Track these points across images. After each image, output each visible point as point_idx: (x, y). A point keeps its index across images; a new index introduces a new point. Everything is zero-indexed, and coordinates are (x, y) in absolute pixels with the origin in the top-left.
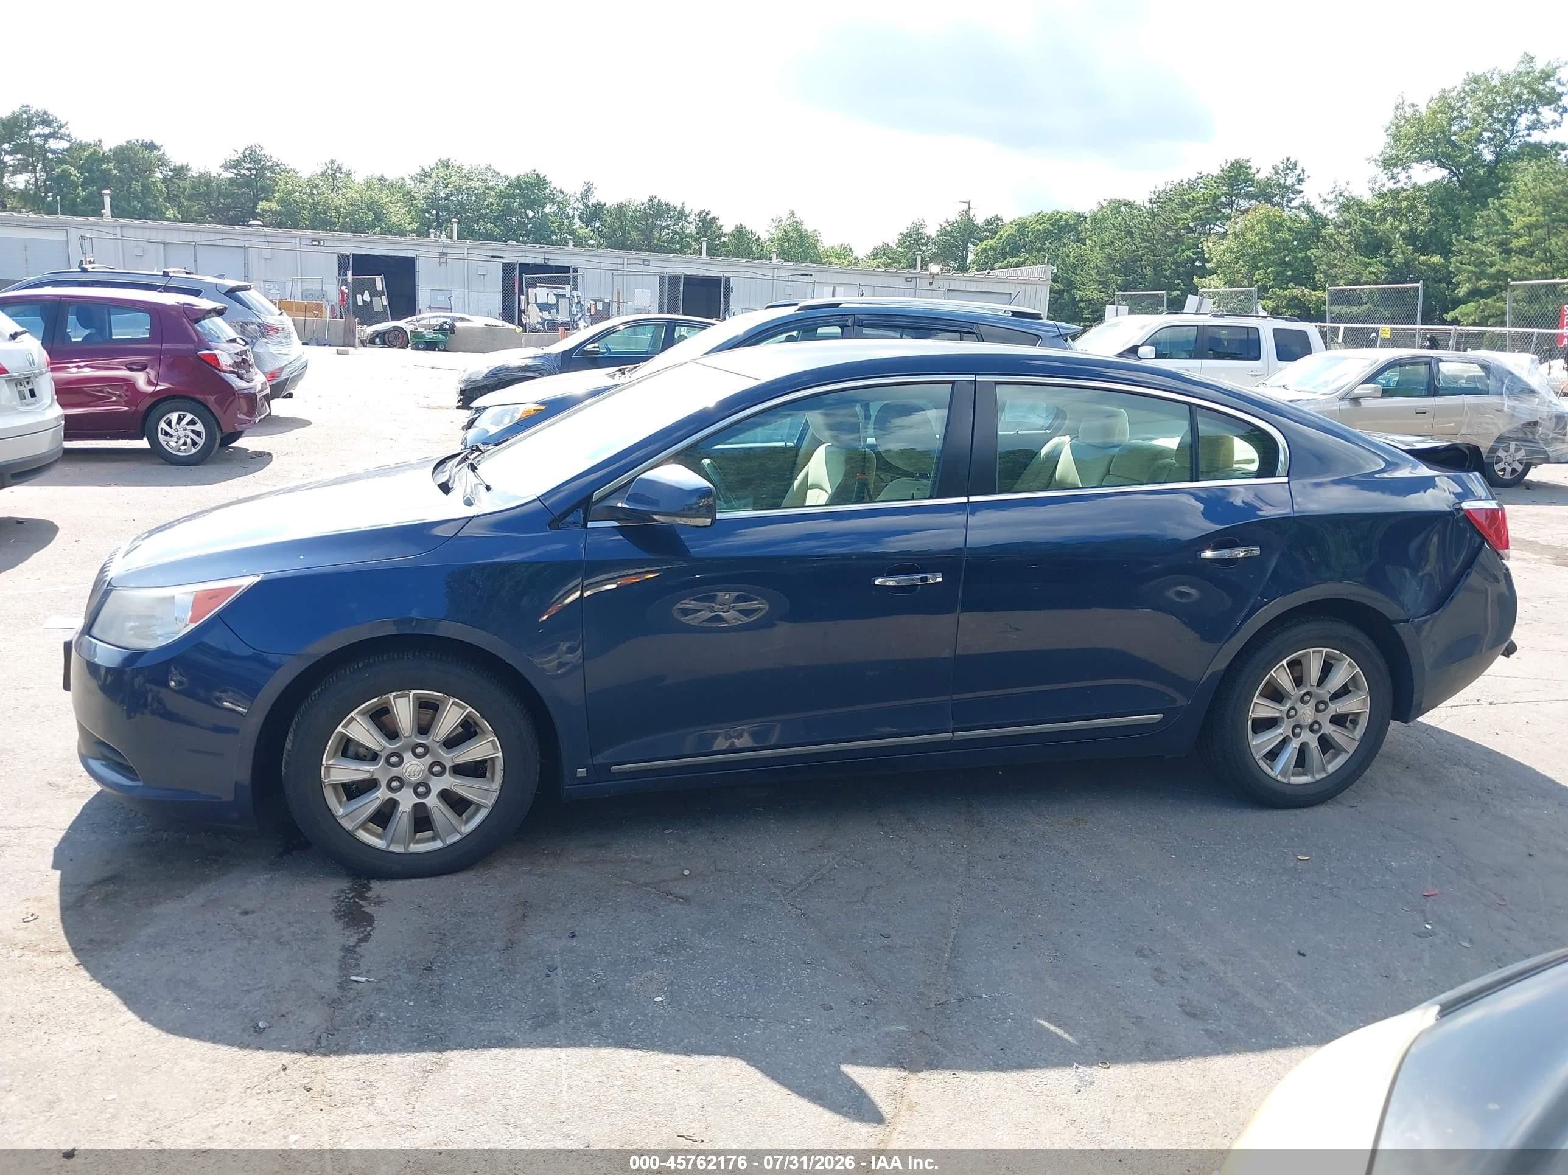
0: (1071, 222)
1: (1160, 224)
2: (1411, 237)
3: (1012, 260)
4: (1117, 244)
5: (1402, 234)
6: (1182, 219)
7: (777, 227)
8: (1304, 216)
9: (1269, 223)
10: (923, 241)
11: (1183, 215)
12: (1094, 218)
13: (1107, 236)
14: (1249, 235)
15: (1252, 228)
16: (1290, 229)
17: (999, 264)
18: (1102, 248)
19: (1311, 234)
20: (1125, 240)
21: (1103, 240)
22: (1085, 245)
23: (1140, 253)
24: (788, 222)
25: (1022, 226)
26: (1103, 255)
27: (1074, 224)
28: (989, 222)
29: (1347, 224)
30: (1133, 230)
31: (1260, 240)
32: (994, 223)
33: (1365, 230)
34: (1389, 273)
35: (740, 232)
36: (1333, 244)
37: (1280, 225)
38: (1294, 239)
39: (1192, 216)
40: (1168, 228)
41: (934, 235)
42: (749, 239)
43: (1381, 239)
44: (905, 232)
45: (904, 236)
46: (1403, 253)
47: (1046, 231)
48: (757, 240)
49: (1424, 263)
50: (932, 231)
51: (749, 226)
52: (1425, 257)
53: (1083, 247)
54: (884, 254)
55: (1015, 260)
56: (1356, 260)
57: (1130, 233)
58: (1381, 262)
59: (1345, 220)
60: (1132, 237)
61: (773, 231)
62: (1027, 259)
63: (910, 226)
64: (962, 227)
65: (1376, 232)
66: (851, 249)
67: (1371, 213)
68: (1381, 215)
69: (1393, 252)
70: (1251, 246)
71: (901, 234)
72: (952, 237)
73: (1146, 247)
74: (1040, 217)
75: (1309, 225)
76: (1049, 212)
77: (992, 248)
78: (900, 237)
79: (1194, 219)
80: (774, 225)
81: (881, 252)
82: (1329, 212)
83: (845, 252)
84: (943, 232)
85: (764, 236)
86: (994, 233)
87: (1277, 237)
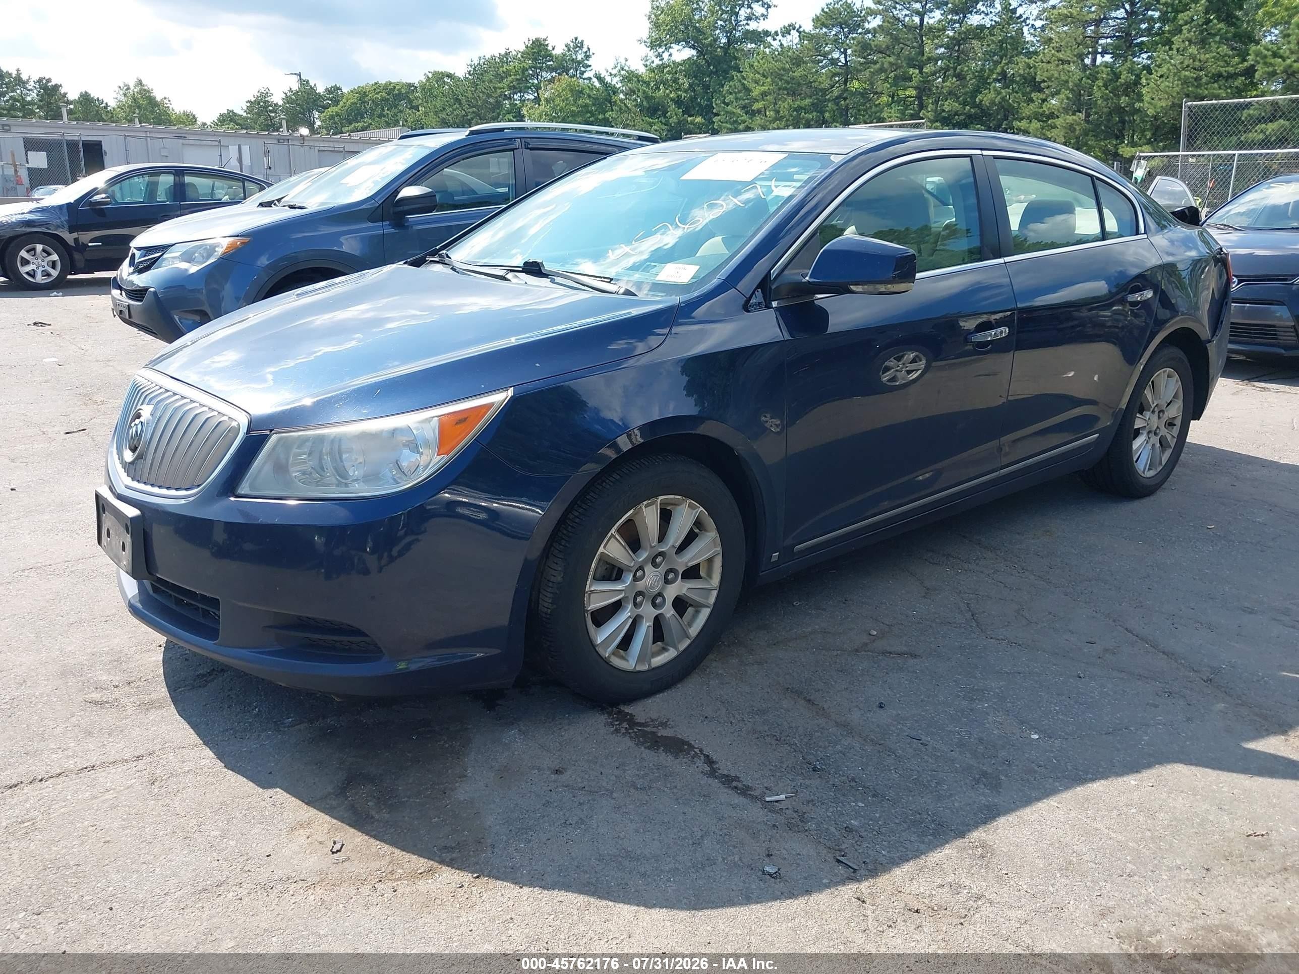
0: (403, 91)
1: (483, 93)
2: (678, 102)
3: (357, 125)
4: (449, 110)
5: (672, 100)
6: (501, 88)
7: (125, 95)
8: (597, 84)
9: (571, 91)
10: (270, 108)
11: (501, 85)
12: (423, 87)
13: (438, 103)
14: (558, 101)
15: (559, 96)
16: (589, 96)
17: (347, 129)
18: (436, 113)
19: (606, 100)
20: (455, 107)
21: (435, 106)
22: (419, 111)
23: (469, 117)
24: (136, 90)
25: (362, 94)
26: (438, 119)
27: (407, 93)
28: (329, 91)
29: (632, 92)
30: (460, 97)
31: (566, 105)
32: (334, 91)
33: (647, 97)
34: (668, 131)
35: (86, 99)
36: (624, 108)
37: (581, 92)
38: (594, 105)
39: (508, 85)
40: (489, 96)
41: (281, 103)
42: (97, 107)
43: (658, 104)
44: (253, 99)
45: (252, 104)
46: (676, 115)
47: (384, 99)
48: (106, 107)
49: (692, 123)
50: (277, 98)
51: (94, 94)
52: (692, 118)
53: (418, 113)
54: (231, 121)
55: (360, 124)
56: (643, 120)
57: (458, 100)
58: (661, 122)
59: (630, 88)
60: (460, 104)
61: (123, 98)
62: (371, 124)
63: (256, 94)
64: (306, 96)
65: (654, 98)
66: (194, 116)
67: (647, 84)
68: (655, 85)
69: (669, 114)
70: (560, 110)
71: (248, 102)
72: (298, 105)
73: (473, 112)
74: (377, 86)
75: (603, 92)
76: (384, 82)
77: (338, 115)
78: (248, 104)
79: (510, 88)
80: (121, 92)
81: (229, 118)
82: (616, 82)
83: (190, 119)
84: (287, 99)
85: (112, 104)
86: (336, 102)
87: (580, 102)
